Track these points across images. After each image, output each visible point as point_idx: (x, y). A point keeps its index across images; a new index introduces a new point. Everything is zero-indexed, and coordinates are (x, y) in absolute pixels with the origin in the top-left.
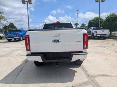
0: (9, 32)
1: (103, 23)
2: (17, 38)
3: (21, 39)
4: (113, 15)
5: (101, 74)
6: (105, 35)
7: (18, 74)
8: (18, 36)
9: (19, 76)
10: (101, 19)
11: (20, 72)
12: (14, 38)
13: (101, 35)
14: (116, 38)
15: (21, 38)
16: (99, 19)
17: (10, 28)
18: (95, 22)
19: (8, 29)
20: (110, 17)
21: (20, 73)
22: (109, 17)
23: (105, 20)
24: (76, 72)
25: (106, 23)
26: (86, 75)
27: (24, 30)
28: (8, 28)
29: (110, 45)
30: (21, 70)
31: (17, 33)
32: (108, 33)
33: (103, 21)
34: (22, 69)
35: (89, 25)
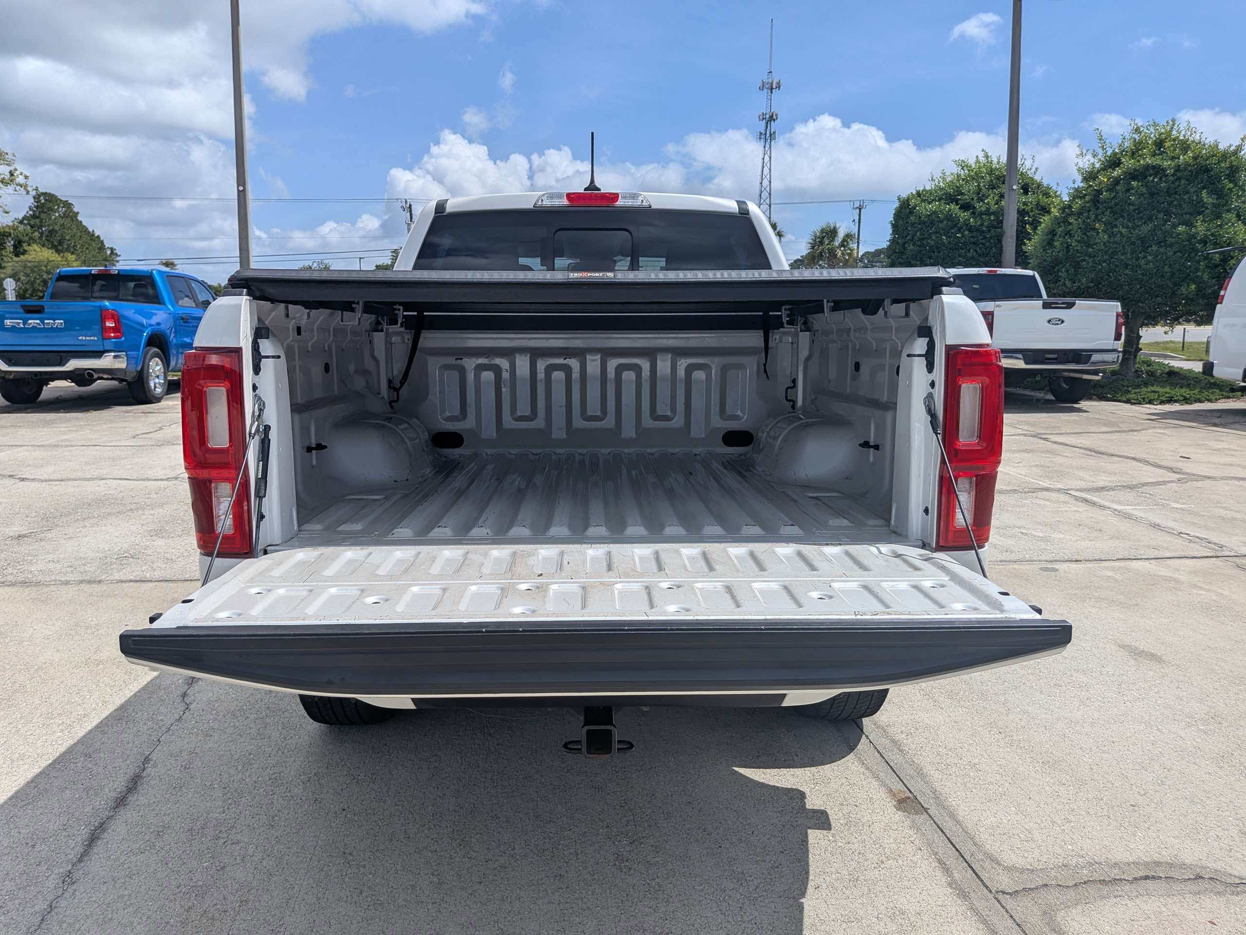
0: (21, 295)
1: (1052, 233)
2: (107, 362)
3: (156, 383)
4: (1159, 143)
5: (1120, 855)
6: (1078, 356)
7: (93, 839)
8: (118, 348)
9: (97, 863)
10: (1025, 189)
11: (121, 802)
12: (73, 364)
13: (1031, 355)
14: (1186, 400)
15: (156, 367)
16: (1001, 179)
17: (38, 253)
18: (964, 215)
19: (12, 263)
20: (1128, 163)
21: (118, 829)
22: (1114, 162)
23: (1077, 194)
24: (822, 820)
25: (1088, 228)
26: (947, 870)
27: (186, 279)
28: (18, 251)
29: (1148, 474)
30: (134, 783)
31: (105, 315)
32: (1109, 342)
33: (1045, 210)
34: (147, 760)
35: (893, 241)
